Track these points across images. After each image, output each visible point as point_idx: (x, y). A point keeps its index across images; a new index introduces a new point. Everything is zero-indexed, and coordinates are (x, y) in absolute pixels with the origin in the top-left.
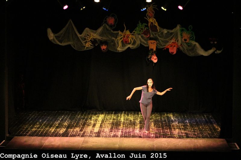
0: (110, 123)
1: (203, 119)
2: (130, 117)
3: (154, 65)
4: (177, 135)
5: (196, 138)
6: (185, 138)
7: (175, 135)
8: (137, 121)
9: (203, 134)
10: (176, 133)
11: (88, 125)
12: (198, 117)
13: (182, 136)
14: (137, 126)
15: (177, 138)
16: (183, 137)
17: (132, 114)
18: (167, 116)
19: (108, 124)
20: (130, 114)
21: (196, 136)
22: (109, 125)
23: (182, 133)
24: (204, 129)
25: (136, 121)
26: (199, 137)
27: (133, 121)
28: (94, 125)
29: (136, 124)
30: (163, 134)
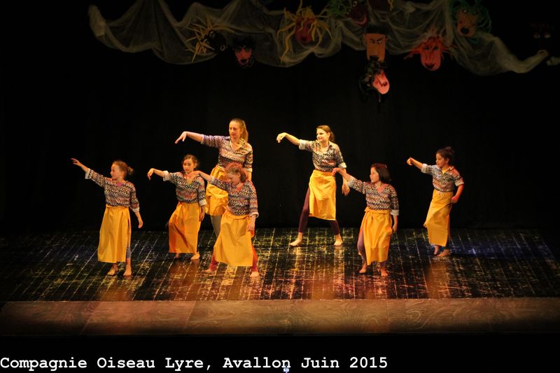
0: (265, 259)
1: (515, 245)
2: (319, 241)
3: (380, 101)
4: (448, 290)
5: (499, 297)
6: (469, 297)
7: (442, 291)
8: (338, 252)
9: (517, 285)
10: (444, 285)
12: (503, 239)
13: (461, 291)
14: (339, 268)
15: (448, 297)
16: (463, 296)
17: (324, 235)
18: (418, 239)
19: (260, 262)
20: (320, 235)
21: (498, 292)
22: (261, 265)
23: (461, 286)
24: (519, 270)
25: (335, 254)
26: (508, 295)
27: (326, 252)
29: (335, 261)
30: (409, 288)
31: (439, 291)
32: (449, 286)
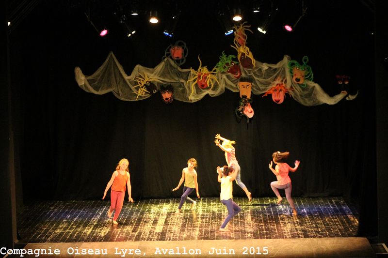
0: (181, 217)
1: (329, 206)
2: (213, 206)
3: (248, 122)
4: (289, 234)
5: (320, 237)
6: (302, 237)
7: (286, 234)
8: (224, 212)
9: (331, 230)
10: (287, 231)
11: (146, 222)
12: (322, 203)
13: (298, 234)
15: (290, 238)
16: (299, 237)
17: (216, 202)
18: (271, 203)
19: (178, 218)
20: (213, 202)
21: (320, 234)
22: (179, 220)
23: (297, 231)
24: (332, 222)
25: (222, 213)
26: (325, 236)
27: (217, 212)
28: (155, 222)
29: (222, 217)
30: (266, 233)
31: (284, 234)
32: (290, 231)
